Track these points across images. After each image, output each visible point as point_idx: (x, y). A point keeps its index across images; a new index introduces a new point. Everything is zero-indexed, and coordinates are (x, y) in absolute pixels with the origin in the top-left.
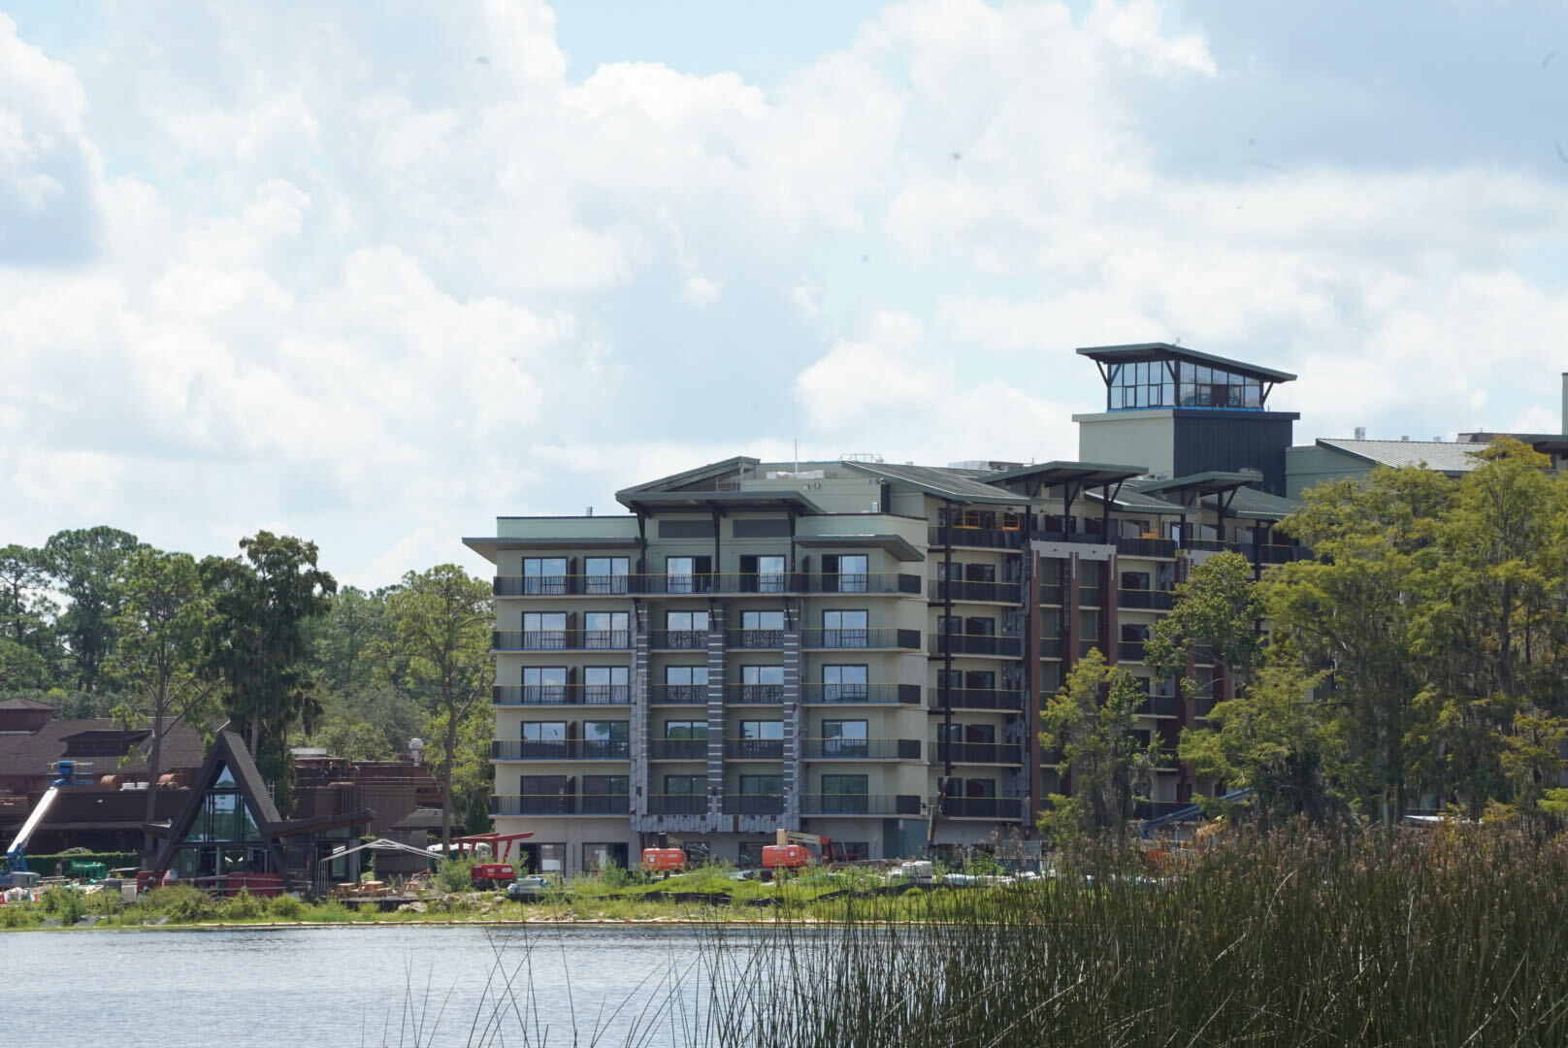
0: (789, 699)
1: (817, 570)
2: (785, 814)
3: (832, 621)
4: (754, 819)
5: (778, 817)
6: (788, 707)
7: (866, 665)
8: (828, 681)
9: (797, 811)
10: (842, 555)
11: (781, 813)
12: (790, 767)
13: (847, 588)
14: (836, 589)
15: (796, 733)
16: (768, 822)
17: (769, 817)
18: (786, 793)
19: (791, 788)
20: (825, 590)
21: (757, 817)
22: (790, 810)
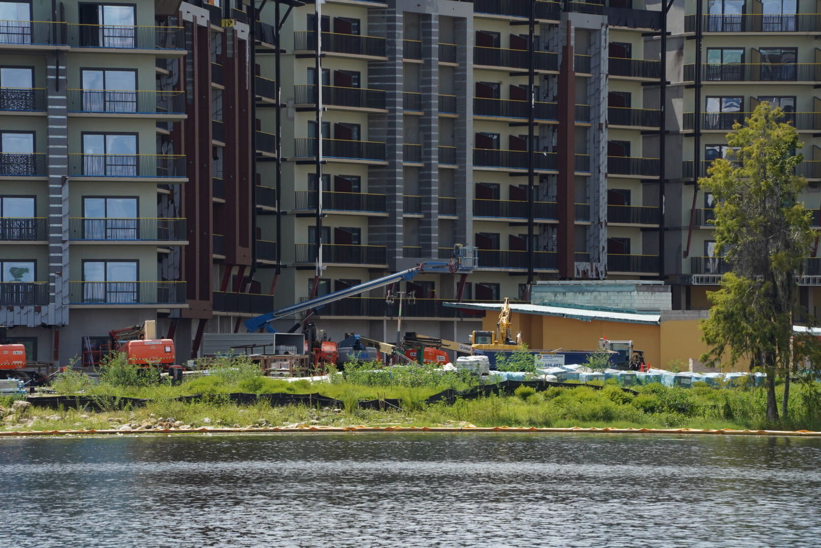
0: (56, 171)
1: (73, 21)
2: (51, 304)
3: (91, 81)
4: (12, 310)
5: (43, 308)
6: (55, 181)
7: (137, 134)
8: (88, 151)
9: (67, 301)
10: (103, 4)
11: (47, 303)
12: (60, 250)
13: (112, 42)
14: (96, 44)
15: (65, 210)
16: (31, 315)
17: (32, 308)
18: (53, 279)
19: (60, 274)
20: (82, 44)
21: (17, 308)
22: (58, 300)
